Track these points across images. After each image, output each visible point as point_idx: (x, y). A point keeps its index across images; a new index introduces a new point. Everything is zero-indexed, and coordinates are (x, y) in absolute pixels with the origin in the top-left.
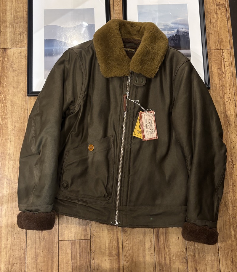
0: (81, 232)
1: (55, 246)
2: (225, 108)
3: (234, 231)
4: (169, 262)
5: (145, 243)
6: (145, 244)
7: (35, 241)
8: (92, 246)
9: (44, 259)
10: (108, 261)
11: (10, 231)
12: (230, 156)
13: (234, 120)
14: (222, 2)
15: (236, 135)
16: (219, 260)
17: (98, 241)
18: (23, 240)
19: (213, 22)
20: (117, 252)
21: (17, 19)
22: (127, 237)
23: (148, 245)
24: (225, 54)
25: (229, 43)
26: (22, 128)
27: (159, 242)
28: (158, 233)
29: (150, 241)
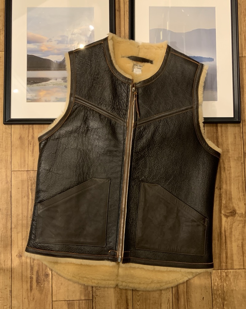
0: (81, 291)
1: (47, 307)
5: (161, 304)
6: (161, 306)
7: (23, 301)
8: (94, 308)
17: (103, 301)
18: (7, 300)
22: (139, 297)
23: (164, 307)
26: (4, 157)
27: (178, 303)
28: (178, 293)
29: (167, 303)
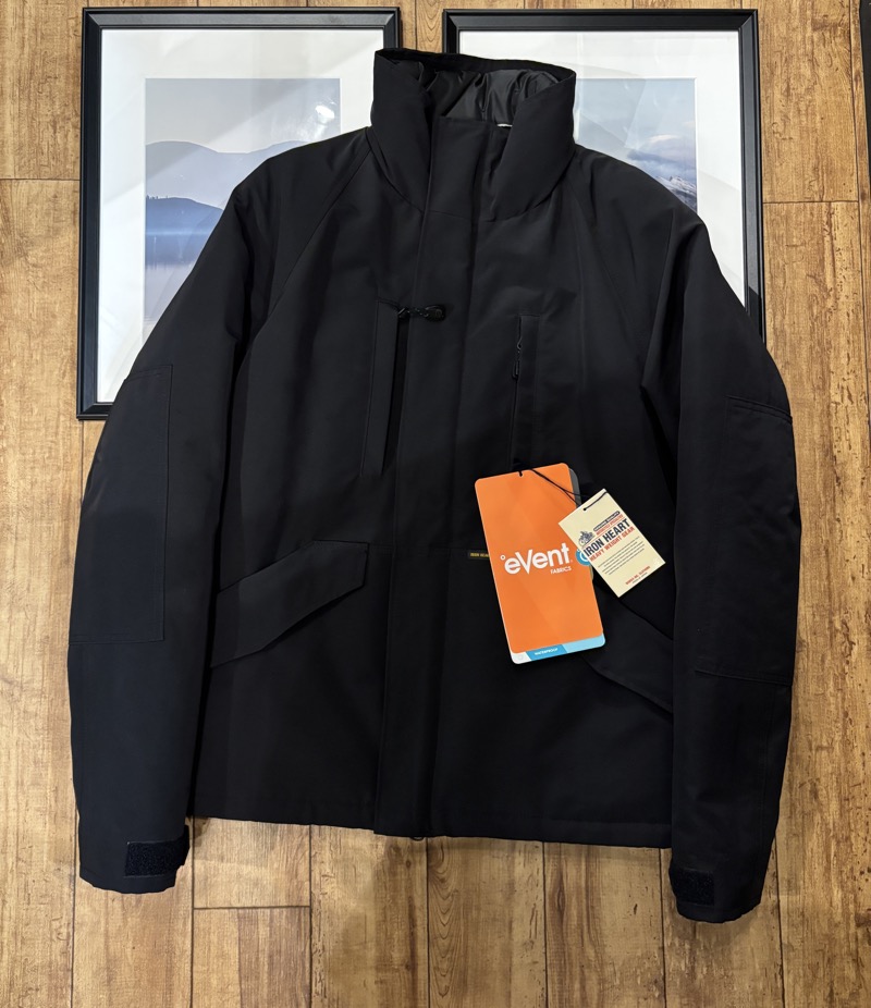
0: (277, 880)
1: (180, 926)
2: (830, 428)
3: (842, 887)
4: (596, 997)
5: (511, 923)
6: (511, 929)
7: (107, 907)
8: (315, 933)
9: (138, 975)
10: (374, 987)
11: (12, 871)
12: (840, 610)
13: (859, 477)
14: (833, 18)
15: (864, 533)
16: (781, 990)
17: (340, 912)
18: (62, 904)
19: (797, 95)
20: (409, 954)
21: (44, 65)
22: (447, 902)
23: (521, 932)
24: (840, 221)
25: (855, 178)
27: (562, 921)
28: (561, 890)
29: (529, 919)
